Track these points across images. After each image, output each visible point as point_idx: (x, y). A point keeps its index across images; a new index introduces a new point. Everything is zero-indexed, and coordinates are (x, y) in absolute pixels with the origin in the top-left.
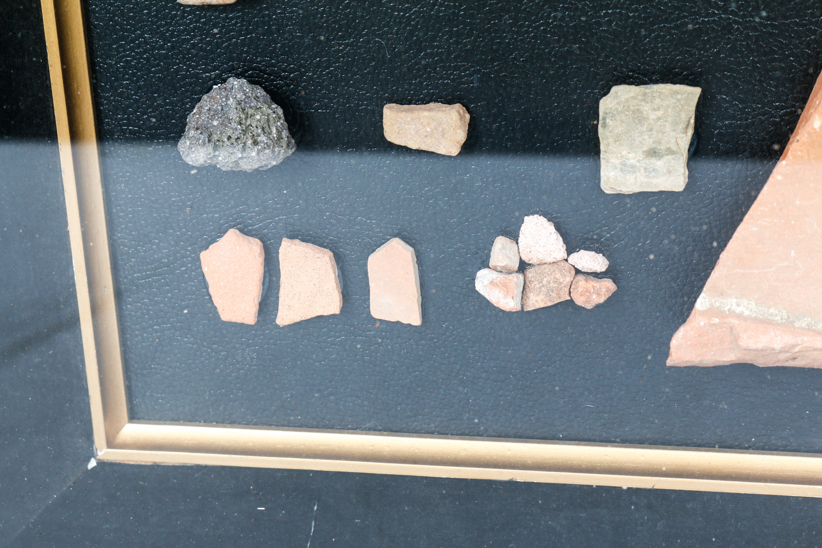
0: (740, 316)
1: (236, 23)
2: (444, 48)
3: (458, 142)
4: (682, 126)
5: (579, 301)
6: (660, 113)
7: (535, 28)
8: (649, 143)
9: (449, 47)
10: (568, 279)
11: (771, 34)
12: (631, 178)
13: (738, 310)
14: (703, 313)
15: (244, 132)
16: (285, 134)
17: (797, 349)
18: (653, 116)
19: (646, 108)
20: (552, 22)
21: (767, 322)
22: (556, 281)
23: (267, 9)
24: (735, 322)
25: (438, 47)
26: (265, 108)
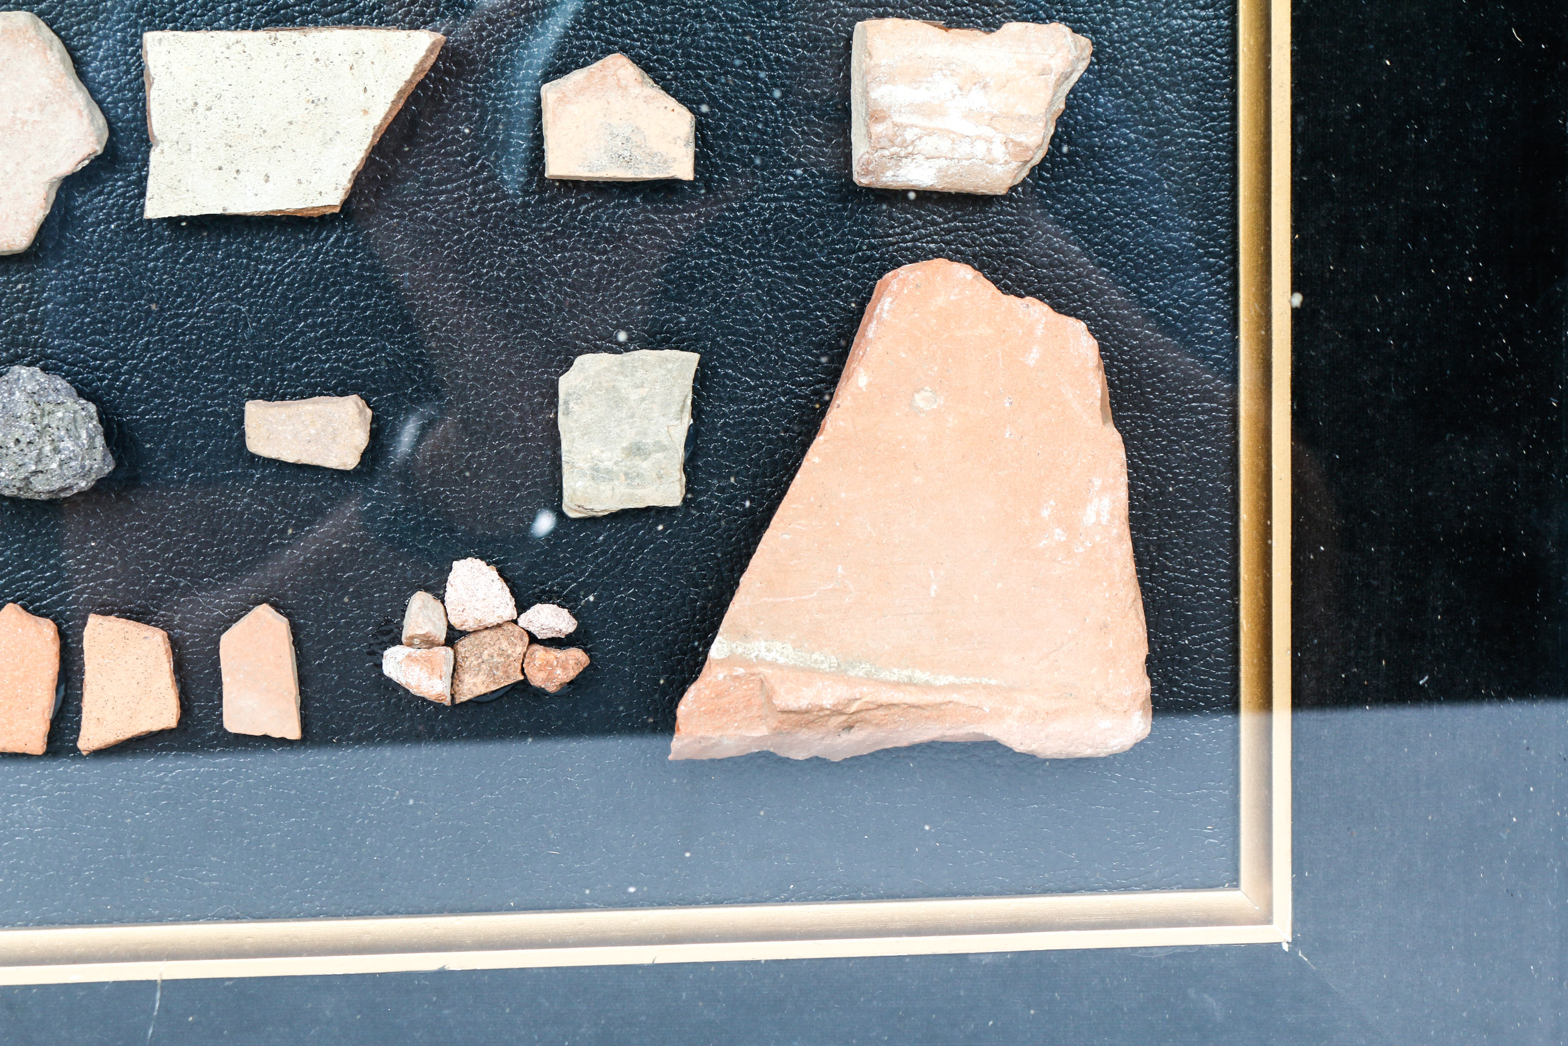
0: (772, 664)
1: (24, 288)
2: (332, 315)
3: (356, 447)
4: (675, 408)
5: (537, 679)
6: (643, 392)
7: (464, 281)
8: (630, 436)
9: (340, 314)
10: (520, 649)
11: (788, 281)
12: (605, 488)
13: (769, 657)
14: (722, 663)
15: (40, 433)
16: (100, 441)
17: (854, 708)
18: (634, 395)
19: (624, 384)
20: (487, 273)
21: (811, 672)
22: (502, 653)
23: (69, 266)
24: (767, 671)
25: (323, 315)
26: (69, 402)
